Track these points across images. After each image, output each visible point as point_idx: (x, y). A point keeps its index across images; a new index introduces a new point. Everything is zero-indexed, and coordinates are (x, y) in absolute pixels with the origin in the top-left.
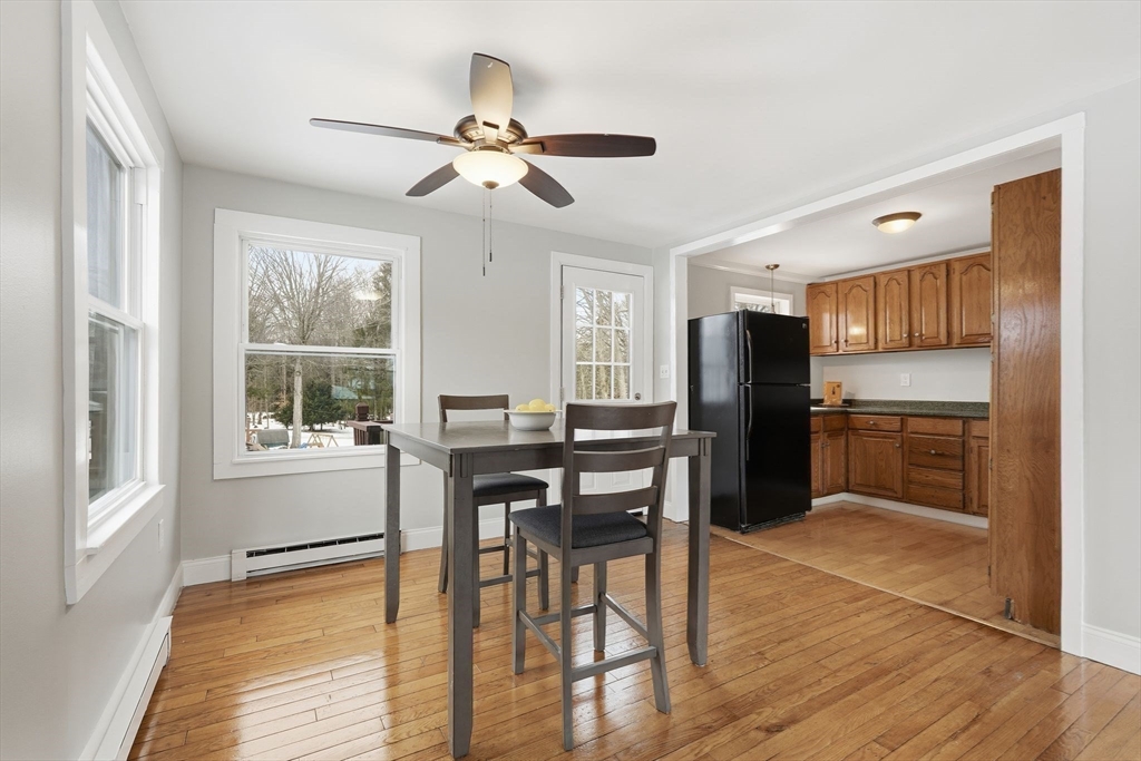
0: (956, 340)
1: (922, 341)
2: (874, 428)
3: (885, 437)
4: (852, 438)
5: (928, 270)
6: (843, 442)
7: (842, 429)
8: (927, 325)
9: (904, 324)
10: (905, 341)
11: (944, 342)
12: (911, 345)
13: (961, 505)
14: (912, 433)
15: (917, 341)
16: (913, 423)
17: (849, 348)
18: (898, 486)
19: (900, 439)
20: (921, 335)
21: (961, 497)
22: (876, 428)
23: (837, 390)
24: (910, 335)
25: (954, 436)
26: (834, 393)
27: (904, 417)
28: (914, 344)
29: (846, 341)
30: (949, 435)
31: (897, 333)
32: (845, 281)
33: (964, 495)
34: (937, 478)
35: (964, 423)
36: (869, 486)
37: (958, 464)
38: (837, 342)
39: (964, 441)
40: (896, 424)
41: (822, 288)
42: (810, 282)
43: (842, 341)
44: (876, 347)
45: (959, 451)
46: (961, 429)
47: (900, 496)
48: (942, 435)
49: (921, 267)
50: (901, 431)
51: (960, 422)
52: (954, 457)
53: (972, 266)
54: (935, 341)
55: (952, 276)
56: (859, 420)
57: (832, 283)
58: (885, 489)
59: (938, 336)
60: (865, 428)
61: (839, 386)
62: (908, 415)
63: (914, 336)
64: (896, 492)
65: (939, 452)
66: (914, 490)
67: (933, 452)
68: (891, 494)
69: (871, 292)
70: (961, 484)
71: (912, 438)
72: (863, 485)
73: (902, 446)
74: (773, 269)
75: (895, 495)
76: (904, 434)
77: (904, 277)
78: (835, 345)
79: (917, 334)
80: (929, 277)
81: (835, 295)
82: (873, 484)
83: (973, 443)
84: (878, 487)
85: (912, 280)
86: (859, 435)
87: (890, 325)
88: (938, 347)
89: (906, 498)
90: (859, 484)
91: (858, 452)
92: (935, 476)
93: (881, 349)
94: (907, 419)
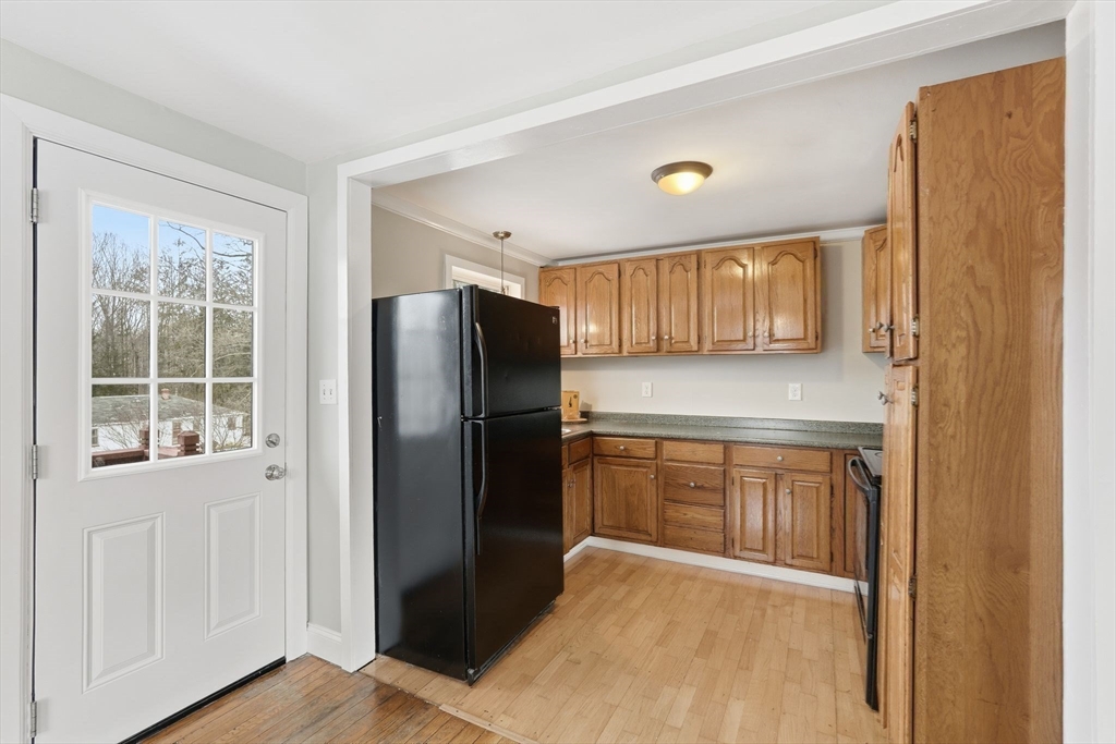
0: (707, 346)
1: (671, 345)
2: (624, 454)
3: (638, 466)
4: (598, 467)
5: (679, 260)
6: (588, 473)
7: (587, 457)
8: (676, 327)
9: (651, 324)
10: (653, 345)
11: (696, 348)
12: (658, 350)
13: (722, 547)
14: (668, 460)
15: (665, 346)
16: (668, 446)
17: (591, 350)
18: (652, 526)
19: (654, 468)
20: (671, 338)
21: (722, 538)
22: (626, 456)
23: (574, 401)
24: (659, 338)
25: (714, 464)
26: (571, 405)
27: (659, 441)
28: (662, 350)
29: (586, 342)
30: (709, 463)
31: (644, 334)
32: (584, 266)
33: (725, 536)
34: (697, 516)
35: (725, 448)
36: (619, 528)
37: (718, 499)
38: (575, 342)
39: (725, 469)
40: (650, 452)
41: (558, 273)
42: (543, 265)
43: (581, 341)
44: (620, 351)
45: (718, 482)
46: (721, 456)
47: (655, 540)
48: (702, 463)
49: (671, 256)
50: (656, 458)
51: (721, 447)
52: (714, 490)
53: (723, 260)
54: (685, 347)
55: (703, 270)
56: (607, 445)
57: (570, 268)
58: (638, 531)
59: (688, 341)
60: (613, 454)
61: (575, 397)
62: (662, 438)
63: (662, 339)
64: (651, 535)
65: (698, 484)
66: (670, 532)
67: (692, 484)
68: (644, 537)
69: (615, 282)
70: (722, 523)
71: (669, 467)
72: (611, 527)
73: (656, 478)
74: (502, 238)
75: (649, 539)
76: (659, 462)
77: (651, 267)
78: (573, 345)
79: (666, 337)
80: (679, 269)
81: (572, 282)
82: (623, 525)
83: (735, 473)
84: (629, 529)
85: (661, 271)
86: (607, 463)
87: (636, 325)
88: (689, 353)
89: (662, 541)
90: (607, 527)
91: (604, 485)
92: (694, 514)
93: (625, 354)
94: (662, 444)
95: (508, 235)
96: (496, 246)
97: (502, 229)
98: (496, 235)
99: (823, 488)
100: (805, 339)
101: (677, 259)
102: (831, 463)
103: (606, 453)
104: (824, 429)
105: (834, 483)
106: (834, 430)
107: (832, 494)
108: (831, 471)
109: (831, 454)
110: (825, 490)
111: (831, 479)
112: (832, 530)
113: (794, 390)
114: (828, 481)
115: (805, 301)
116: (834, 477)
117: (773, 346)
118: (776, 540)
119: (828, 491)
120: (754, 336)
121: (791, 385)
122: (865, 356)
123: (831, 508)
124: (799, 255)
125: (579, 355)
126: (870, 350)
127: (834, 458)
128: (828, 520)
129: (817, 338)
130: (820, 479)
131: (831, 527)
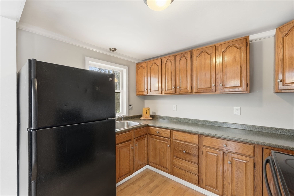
0: (195, 90)
1: (180, 90)
3: (163, 140)
4: (150, 139)
6: (146, 141)
7: (146, 134)
8: (184, 83)
9: (173, 82)
10: (173, 90)
11: (190, 91)
12: (175, 92)
13: (197, 182)
14: (175, 139)
15: (178, 90)
16: (175, 133)
17: (152, 93)
18: (169, 166)
19: (170, 142)
20: (180, 87)
21: (197, 178)
22: (159, 135)
24: (175, 88)
25: (194, 144)
26: (146, 113)
28: (177, 92)
29: (150, 89)
30: (192, 143)
31: (170, 86)
32: (150, 61)
33: (199, 177)
34: (186, 165)
35: (199, 137)
37: (196, 160)
38: (147, 90)
39: (199, 147)
40: (168, 135)
42: (138, 62)
44: (162, 93)
45: (196, 152)
46: (197, 140)
47: (170, 172)
48: (189, 142)
49: (180, 54)
50: (170, 138)
51: (197, 136)
52: (193, 155)
53: (202, 53)
54: (185, 91)
55: (193, 58)
56: (153, 130)
57: (145, 62)
58: (164, 167)
59: (187, 89)
60: (155, 134)
61: (148, 110)
62: (173, 130)
63: (177, 88)
64: (168, 170)
65: (187, 152)
66: (176, 170)
67: (184, 151)
68: (166, 170)
69: (160, 66)
70: (197, 171)
71: (175, 142)
72: (154, 163)
73: (170, 146)
74: (113, 51)
75: (168, 171)
76: (172, 140)
77: (172, 59)
78: (146, 91)
79: (178, 87)
80: (183, 59)
81: (146, 68)
82: (158, 164)
83: (203, 149)
84: (161, 166)
85: (176, 60)
86: (153, 137)
87: (167, 83)
88: (187, 93)
89: (172, 173)
90: (153, 163)
91: (152, 146)
92: (185, 164)
93: (163, 94)
94: (173, 132)
95: (115, 49)
96: (111, 54)
97: (113, 47)
98: (110, 49)
99: (249, 164)
100: (241, 86)
101: (182, 55)
102: (254, 151)
103: (152, 134)
104: (251, 129)
105: (256, 162)
106: (257, 130)
107: (254, 167)
108: (254, 156)
109: (254, 147)
110: (251, 165)
111: (254, 160)
112: (255, 187)
113: (236, 110)
114: (253, 161)
115: (241, 68)
116: (256, 159)
117: (225, 90)
118: (223, 185)
119: (252, 166)
120: (215, 85)
121: (235, 108)
122: (275, 94)
123: (254, 176)
124: (238, 46)
125: (148, 94)
126: (279, 91)
127: (256, 149)
128: (252, 181)
129: (247, 86)
130: (248, 159)
131: (254, 186)
